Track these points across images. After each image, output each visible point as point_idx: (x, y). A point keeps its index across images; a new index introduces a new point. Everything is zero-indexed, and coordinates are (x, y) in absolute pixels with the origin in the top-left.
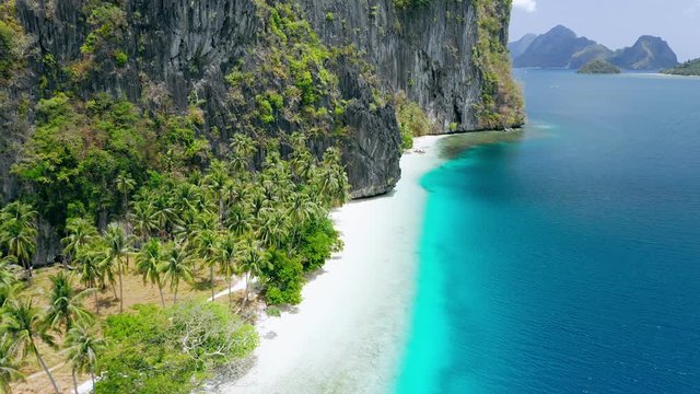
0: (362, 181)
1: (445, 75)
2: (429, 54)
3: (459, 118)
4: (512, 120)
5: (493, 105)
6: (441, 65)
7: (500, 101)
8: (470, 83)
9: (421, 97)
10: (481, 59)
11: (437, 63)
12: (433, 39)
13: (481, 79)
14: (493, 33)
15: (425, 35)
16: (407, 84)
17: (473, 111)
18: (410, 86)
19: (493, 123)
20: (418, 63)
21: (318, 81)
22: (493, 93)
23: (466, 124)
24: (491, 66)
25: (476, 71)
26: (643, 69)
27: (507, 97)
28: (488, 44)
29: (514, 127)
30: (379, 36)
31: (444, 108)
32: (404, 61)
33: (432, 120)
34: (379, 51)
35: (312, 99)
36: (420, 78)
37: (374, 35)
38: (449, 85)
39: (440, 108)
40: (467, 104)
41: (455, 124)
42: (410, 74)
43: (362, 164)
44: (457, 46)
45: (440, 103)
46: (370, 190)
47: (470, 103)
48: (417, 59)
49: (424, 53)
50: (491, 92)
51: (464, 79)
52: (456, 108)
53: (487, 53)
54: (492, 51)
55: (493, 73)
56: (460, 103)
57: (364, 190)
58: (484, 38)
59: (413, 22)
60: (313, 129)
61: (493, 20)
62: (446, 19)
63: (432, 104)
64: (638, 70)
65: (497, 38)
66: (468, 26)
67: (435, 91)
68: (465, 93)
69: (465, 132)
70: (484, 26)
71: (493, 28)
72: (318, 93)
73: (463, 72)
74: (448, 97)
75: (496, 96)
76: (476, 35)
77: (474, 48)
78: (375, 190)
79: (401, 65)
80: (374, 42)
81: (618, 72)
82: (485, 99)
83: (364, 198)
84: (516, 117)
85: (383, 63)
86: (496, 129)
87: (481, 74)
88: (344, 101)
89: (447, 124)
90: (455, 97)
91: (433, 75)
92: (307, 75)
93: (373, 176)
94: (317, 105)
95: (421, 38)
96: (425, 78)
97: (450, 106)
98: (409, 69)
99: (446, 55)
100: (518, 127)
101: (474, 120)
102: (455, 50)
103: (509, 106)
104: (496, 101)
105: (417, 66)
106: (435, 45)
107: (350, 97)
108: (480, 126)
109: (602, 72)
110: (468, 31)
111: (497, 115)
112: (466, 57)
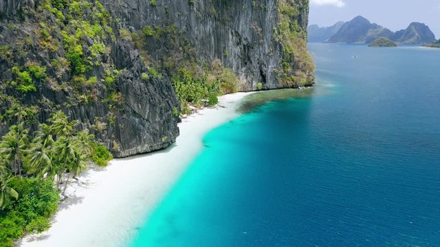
0: (134, 141)
1: (253, 48)
2: (240, 32)
3: (264, 79)
4: (304, 81)
5: (290, 70)
6: (250, 40)
7: (296, 67)
8: (272, 54)
9: (235, 64)
10: (281, 37)
11: (246, 39)
12: (242, 22)
13: (281, 50)
14: (293, 18)
15: (236, 18)
16: (223, 54)
17: (274, 74)
18: (225, 56)
19: (291, 83)
20: (232, 40)
21: (89, 54)
22: (290, 61)
23: (270, 83)
24: (289, 42)
25: (277, 45)
26: (413, 44)
27: (301, 64)
28: (288, 25)
29: (306, 86)
30: (197, 18)
31: (252, 72)
32: (220, 38)
33: (243, 80)
34: (198, 30)
35: (83, 69)
36: (233, 50)
37: (193, 18)
38: (255, 55)
39: (249, 72)
40: (270, 69)
41: (260, 84)
42: (225, 48)
43: (134, 126)
44: (261, 26)
45: (249, 69)
46: (146, 147)
47: (272, 68)
48: (230, 36)
49: (236, 32)
50: (289, 61)
51: (267, 51)
52: (261, 72)
53: (287, 33)
54: (291, 30)
55: (290, 46)
56: (264, 69)
57: (139, 148)
58: (285, 21)
59: (227, 9)
60: (83, 96)
61: (292, 8)
62: (252, 7)
63: (244, 69)
64: (409, 44)
65: (296, 22)
66: (269, 12)
67: (246, 60)
68: (268, 62)
69: (268, 89)
70: (284, 13)
71: (292, 14)
72: (89, 64)
73: (266, 46)
74: (255, 64)
75: (293, 64)
76: (276, 19)
77: (275, 28)
78: (151, 147)
79: (218, 40)
80: (193, 24)
81: (396, 46)
82: (284, 66)
83: (139, 154)
84: (308, 78)
85: (202, 39)
86: (293, 87)
87: (281, 47)
88: (116, 71)
89: (254, 84)
90: (261, 64)
91: (245, 49)
92: (78, 48)
93: (146, 135)
94: (88, 75)
95: (233, 21)
96: (237, 50)
97: (257, 71)
98: (225, 44)
99: (253, 33)
100: (310, 85)
101: (276, 81)
102: (260, 30)
103: (303, 71)
104: (293, 67)
105: (231, 42)
106: (245, 25)
107: (122, 67)
108: (281, 85)
109: (385, 46)
110: (270, 16)
111: (293, 77)
112: (269, 35)
